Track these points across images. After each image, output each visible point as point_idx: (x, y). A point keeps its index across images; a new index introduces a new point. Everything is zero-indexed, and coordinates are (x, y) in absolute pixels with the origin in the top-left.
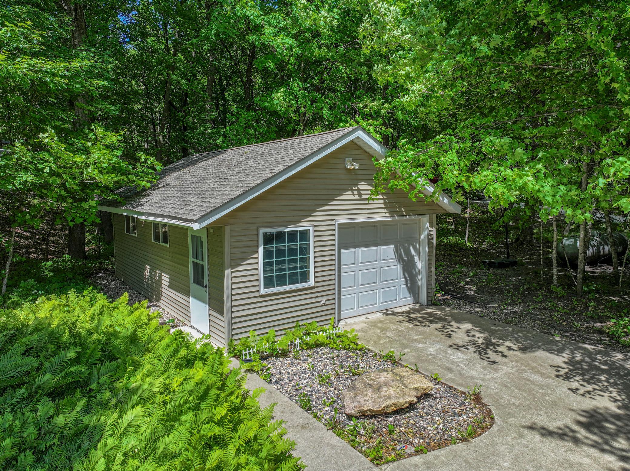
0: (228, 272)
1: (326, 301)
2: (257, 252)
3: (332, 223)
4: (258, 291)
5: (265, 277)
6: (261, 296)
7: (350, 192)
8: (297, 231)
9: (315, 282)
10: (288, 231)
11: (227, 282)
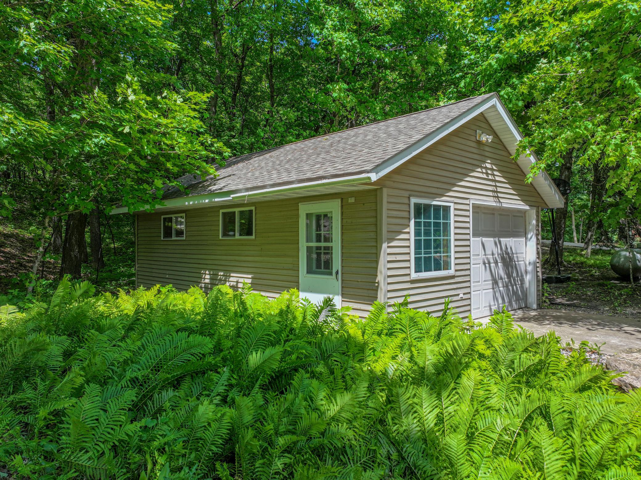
0: (385, 245)
1: (464, 294)
2: (409, 226)
3: (467, 202)
4: (409, 274)
5: (415, 258)
6: (413, 282)
7: (479, 170)
8: (440, 206)
9: (456, 271)
10: (434, 206)
11: (383, 259)
